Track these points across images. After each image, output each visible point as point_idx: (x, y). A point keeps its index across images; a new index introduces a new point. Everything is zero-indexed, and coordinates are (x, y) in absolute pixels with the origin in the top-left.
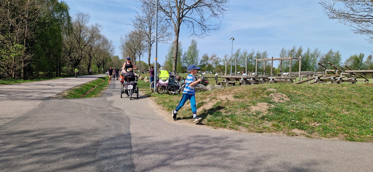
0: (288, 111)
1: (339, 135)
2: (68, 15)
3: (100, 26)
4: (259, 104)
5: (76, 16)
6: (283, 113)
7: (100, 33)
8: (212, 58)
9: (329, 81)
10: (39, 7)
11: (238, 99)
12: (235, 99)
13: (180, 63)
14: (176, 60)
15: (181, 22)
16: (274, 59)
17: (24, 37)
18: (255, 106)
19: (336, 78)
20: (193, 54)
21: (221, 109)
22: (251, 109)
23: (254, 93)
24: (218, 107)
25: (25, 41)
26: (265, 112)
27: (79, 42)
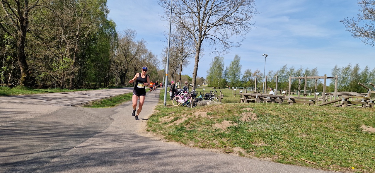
0: (245, 131)
1: (275, 156)
2: (115, 31)
3: (146, 41)
4: (225, 121)
5: (124, 32)
6: (240, 132)
7: (145, 48)
8: (255, 74)
9: (359, 103)
10: (87, 25)
11: (209, 116)
12: (207, 116)
13: (221, 77)
14: (196, 76)
15: (203, 39)
16: (308, 77)
17: (74, 51)
18: (219, 124)
19: (367, 101)
20: (235, 70)
21: (189, 124)
22: (213, 126)
23: (229, 111)
24: (187, 122)
25: (74, 55)
26: (223, 130)
27: (126, 56)
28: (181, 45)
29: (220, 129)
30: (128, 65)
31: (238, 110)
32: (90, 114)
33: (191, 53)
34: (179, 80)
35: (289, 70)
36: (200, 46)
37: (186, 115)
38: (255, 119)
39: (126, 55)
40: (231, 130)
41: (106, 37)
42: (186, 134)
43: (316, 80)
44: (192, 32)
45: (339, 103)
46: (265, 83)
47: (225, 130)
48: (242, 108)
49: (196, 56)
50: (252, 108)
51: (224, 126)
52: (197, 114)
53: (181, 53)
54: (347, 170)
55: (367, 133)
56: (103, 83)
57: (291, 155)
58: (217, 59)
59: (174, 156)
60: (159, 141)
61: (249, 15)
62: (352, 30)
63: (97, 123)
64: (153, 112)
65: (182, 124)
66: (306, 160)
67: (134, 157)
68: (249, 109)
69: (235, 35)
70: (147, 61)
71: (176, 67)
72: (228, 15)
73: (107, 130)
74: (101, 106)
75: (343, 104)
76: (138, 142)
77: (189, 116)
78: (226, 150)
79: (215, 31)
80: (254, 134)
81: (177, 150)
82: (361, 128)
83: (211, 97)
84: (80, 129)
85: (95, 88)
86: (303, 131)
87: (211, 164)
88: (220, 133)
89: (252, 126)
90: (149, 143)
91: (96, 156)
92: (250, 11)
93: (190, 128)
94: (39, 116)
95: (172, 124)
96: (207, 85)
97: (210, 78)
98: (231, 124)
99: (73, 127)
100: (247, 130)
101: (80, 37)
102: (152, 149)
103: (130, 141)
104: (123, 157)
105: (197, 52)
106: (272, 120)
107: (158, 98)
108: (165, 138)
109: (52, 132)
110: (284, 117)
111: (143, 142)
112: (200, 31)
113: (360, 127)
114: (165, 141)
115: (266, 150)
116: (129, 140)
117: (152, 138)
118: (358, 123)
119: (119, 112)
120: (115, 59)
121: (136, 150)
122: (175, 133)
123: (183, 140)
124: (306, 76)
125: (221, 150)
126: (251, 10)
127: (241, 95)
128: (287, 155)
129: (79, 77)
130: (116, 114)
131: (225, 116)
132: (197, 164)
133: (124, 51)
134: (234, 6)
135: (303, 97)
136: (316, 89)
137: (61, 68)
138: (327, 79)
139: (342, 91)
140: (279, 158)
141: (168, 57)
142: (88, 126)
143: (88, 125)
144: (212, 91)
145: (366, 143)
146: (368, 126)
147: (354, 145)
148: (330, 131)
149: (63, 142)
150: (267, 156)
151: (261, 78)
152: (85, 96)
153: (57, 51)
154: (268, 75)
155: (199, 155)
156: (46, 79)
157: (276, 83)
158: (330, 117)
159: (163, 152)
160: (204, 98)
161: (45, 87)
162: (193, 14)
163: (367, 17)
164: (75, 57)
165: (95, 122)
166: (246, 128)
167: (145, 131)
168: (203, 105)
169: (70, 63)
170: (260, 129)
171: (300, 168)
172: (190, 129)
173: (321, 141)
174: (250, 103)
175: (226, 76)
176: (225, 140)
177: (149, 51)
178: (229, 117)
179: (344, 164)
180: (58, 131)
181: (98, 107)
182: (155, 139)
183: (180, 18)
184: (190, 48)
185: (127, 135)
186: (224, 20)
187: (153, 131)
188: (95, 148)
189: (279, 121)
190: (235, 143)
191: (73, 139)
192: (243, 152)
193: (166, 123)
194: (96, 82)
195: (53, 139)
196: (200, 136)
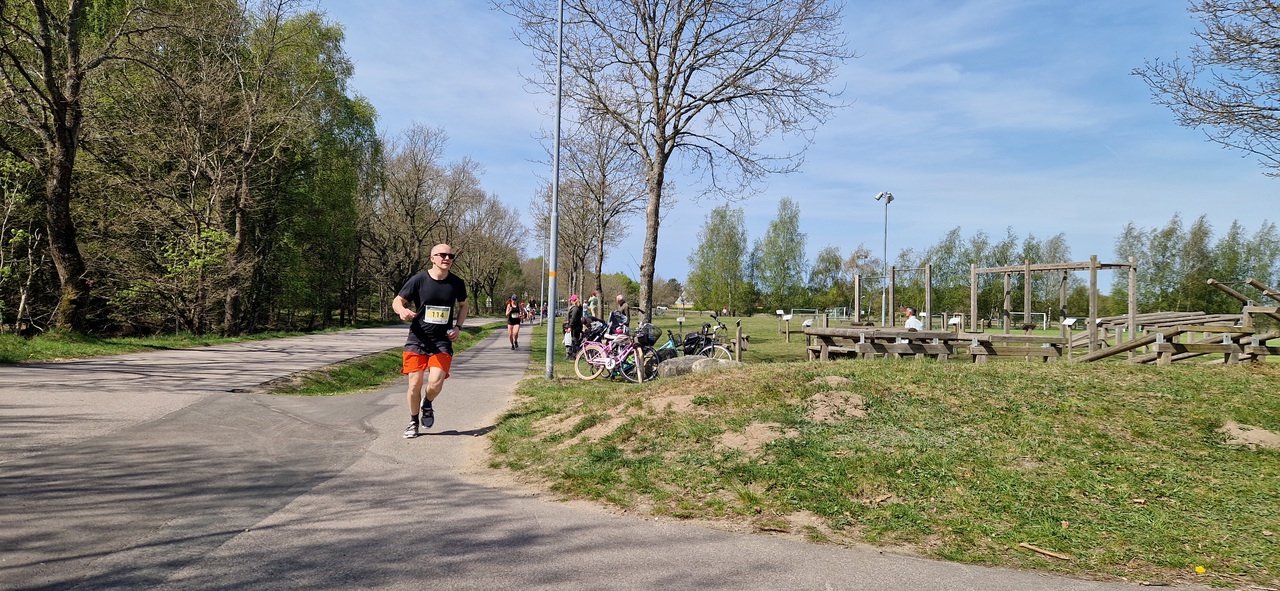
0: (825, 454)
1: (931, 537)
2: (373, 135)
3: (477, 165)
4: (756, 424)
5: (405, 137)
6: (806, 460)
7: (478, 187)
8: (853, 263)
9: (1215, 350)
10: (279, 117)
11: (702, 410)
12: (695, 408)
13: (736, 278)
14: (651, 275)
15: (670, 150)
16: (1033, 267)
17: (237, 206)
18: (735, 434)
19: (1242, 341)
20: (783, 249)
21: (633, 438)
22: (715, 443)
23: (768, 389)
24: (626, 433)
25: (238, 221)
26: (751, 454)
27: (413, 217)
28: (597, 174)
29: (739, 453)
30: (419, 247)
31: (800, 385)
32: (296, 418)
33: (632, 198)
34: (596, 292)
35: (969, 246)
36: (661, 175)
37: (621, 407)
38: (859, 413)
39: (411, 214)
40: (776, 453)
41: (343, 153)
42: (624, 473)
43: (1062, 275)
44: (633, 127)
45: (1147, 352)
46: (887, 293)
47: (757, 455)
48: (810, 378)
49: (650, 208)
50: (847, 377)
51: (752, 440)
52: (659, 404)
53: (599, 201)
54: (1181, 577)
55: (1242, 449)
56: (338, 311)
57: (986, 533)
58: (722, 217)
59: (586, 548)
60: (534, 501)
61: (824, 64)
62: (1174, 102)
63: (320, 446)
64: (509, 403)
65: (608, 438)
66: (1037, 549)
67: (448, 555)
68: (837, 379)
69: (779, 131)
70: (484, 231)
71: (583, 247)
72: (752, 65)
73: (354, 468)
74: (332, 388)
75: (1160, 354)
76: (464, 505)
77: (633, 412)
78: (764, 521)
79: (711, 122)
80: (857, 465)
81: (595, 527)
82: (1223, 433)
83: (706, 345)
84: (263, 467)
85: (309, 328)
86: (1025, 449)
87: (714, 572)
88: (741, 465)
89: (848, 438)
90: (501, 508)
91: (320, 557)
92: (825, 50)
93: (636, 451)
94: (124, 430)
95: (575, 441)
96: (689, 305)
97: (702, 281)
98: (777, 435)
99: (240, 462)
100: (833, 454)
101: (256, 158)
102: (508, 526)
103: (435, 501)
104: (411, 555)
105: (651, 194)
106: (916, 414)
107: (527, 356)
108: (555, 489)
109: (170, 482)
110: (957, 402)
111: (479, 503)
112: (661, 123)
113: (1220, 431)
114: (554, 498)
115: (898, 517)
116: (432, 498)
117: (511, 489)
118: (1210, 415)
119: (393, 406)
120: (376, 229)
121: (455, 531)
122: (586, 472)
123: (613, 493)
124: (1027, 262)
125: (745, 524)
126: (830, 48)
127: (810, 334)
128: (970, 531)
129: (258, 295)
130: (386, 413)
131: (755, 406)
132: (664, 573)
133: (406, 201)
134: (772, 36)
135: (1021, 334)
136: (1064, 307)
137: (196, 263)
138: (1099, 271)
139: (1154, 309)
140: (945, 545)
141: (554, 214)
142: (292, 456)
143: (290, 452)
144: (709, 326)
145: (1243, 483)
146: (1246, 426)
147: (1201, 491)
148: (1118, 448)
149: (208, 511)
150: (905, 536)
151: (874, 274)
152: (278, 356)
153: (178, 209)
154: (899, 265)
155: (669, 541)
156: (144, 303)
157: (928, 289)
158: (1115, 399)
159: (549, 536)
160: (682, 347)
161: (142, 330)
162: (635, 68)
163: (1222, 56)
164: (242, 225)
165: (315, 442)
166: (828, 444)
167: (486, 465)
168: (680, 372)
169: (225, 246)
170: (875, 446)
171: (1019, 574)
172: (636, 455)
173: (1088, 482)
174: (839, 361)
175: (756, 273)
176: (757, 489)
177: (489, 195)
178: (770, 409)
179: (1168, 558)
180: (189, 476)
181: (324, 392)
182: (521, 492)
183: (591, 81)
184: (630, 181)
185: (424, 484)
186: (740, 82)
187: (510, 465)
188: (315, 530)
189: (943, 419)
190: (792, 498)
191: (240, 501)
192: (823, 529)
193: (554, 439)
194: (314, 307)
195: (174, 503)
196: (674, 477)
